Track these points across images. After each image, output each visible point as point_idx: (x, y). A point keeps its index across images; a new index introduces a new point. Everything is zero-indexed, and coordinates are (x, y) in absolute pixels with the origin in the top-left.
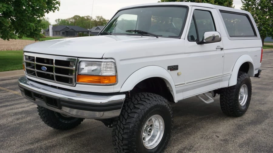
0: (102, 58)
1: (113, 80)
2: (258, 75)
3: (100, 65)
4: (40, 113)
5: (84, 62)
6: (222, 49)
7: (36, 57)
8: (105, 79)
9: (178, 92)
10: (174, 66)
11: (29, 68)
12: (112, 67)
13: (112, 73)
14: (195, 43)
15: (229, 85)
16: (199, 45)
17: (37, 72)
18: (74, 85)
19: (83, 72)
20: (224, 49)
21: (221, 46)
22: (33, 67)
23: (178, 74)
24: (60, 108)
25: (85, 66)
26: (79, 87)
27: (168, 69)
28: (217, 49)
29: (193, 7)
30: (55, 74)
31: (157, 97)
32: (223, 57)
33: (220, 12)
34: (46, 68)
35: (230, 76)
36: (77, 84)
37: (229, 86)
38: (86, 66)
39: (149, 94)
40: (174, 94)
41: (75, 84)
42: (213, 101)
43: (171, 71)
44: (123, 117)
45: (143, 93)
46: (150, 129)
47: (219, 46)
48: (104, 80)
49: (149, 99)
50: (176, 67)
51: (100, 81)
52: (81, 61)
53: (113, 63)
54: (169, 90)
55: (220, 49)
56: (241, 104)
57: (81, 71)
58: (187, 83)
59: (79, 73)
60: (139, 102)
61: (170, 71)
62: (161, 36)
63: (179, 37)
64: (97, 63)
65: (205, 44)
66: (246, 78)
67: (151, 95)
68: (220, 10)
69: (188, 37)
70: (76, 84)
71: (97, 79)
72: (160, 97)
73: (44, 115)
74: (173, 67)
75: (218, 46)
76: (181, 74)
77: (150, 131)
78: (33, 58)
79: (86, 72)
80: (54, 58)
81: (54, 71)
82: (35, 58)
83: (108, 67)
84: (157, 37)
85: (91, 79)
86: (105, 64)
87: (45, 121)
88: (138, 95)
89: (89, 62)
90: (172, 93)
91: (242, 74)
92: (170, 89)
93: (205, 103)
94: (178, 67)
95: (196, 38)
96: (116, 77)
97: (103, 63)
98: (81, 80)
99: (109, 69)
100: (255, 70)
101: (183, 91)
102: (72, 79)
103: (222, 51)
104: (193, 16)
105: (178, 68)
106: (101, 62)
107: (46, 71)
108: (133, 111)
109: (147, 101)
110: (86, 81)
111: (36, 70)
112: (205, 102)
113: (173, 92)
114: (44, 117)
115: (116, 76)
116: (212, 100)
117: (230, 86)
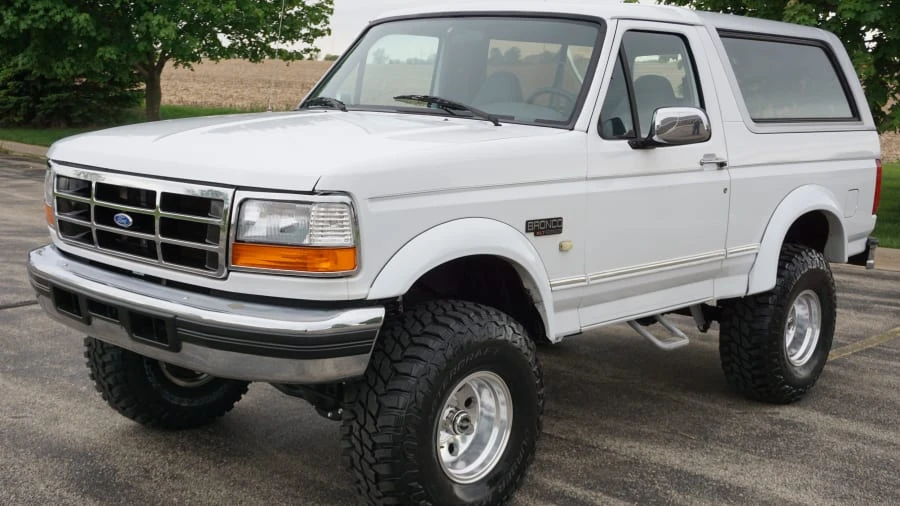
0: (313, 193)
1: (345, 260)
2: (867, 259)
3: (307, 213)
4: (98, 373)
5: (255, 202)
6: (722, 165)
7: (98, 184)
8: (321, 256)
9: (559, 307)
10: (549, 220)
11: (68, 218)
12: (342, 222)
13: (343, 238)
14: (625, 142)
15: (748, 290)
16: (639, 153)
17: (99, 232)
18: (224, 275)
19: (251, 234)
20: (729, 164)
21: (718, 156)
22: (86, 216)
23: (561, 246)
24: (177, 348)
25: (258, 214)
26: (238, 282)
27: (527, 231)
28: (702, 164)
29: (620, 21)
30: (159, 238)
31: (483, 313)
32: (725, 190)
33: (721, 36)
34: (131, 220)
35: (751, 259)
36: (231, 273)
37: (749, 294)
38: (262, 215)
39: (459, 305)
40: (545, 311)
41: (226, 271)
42: (685, 341)
43: (539, 238)
44: (378, 374)
45: (440, 302)
46: (462, 421)
47: (713, 155)
48: (318, 259)
49: (459, 320)
50: (555, 223)
51: (305, 264)
52: (246, 200)
53: (346, 209)
54: (531, 299)
55: (716, 167)
56: (793, 359)
57: (246, 230)
58: (592, 279)
59: (240, 238)
60: (426, 330)
61: (535, 235)
62: (510, 119)
63: (568, 124)
64: (298, 205)
65: (658, 149)
66: (814, 267)
67: (465, 306)
68: (718, 30)
69: (600, 123)
70: (229, 272)
71: (295, 258)
72: (497, 314)
73: (110, 380)
74: (543, 225)
75: (706, 156)
76: (571, 247)
77: (465, 424)
78: (87, 186)
79: (261, 235)
80: (159, 188)
81: (157, 230)
82: (94, 185)
83: (333, 219)
84: (496, 121)
85: (276, 256)
86: (322, 209)
87: (114, 400)
88: (427, 307)
89: (271, 203)
90: (540, 310)
91: (800, 254)
92: (535, 297)
93: (657, 348)
94: (561, 223)
95: (628, 127)
96: (355, 254)
97: (314, 208)
98: (243, 261)
99: (334, 227)
100: (850, 241)
101: (578, 304)
102: (214, 255)
103: (724, 171)
104: (621, 54)
105: (561, 228)
106: (311, 203)
107: (130, 229)
108: (408, 352)
109: (453, 324)
110: (261, 263)
111: (94, 225)
112: (659, 343)
113: (543, 306)
114: (109, 385)
115: (355, 249)
116: (683, 338)
117: (751, 292)
